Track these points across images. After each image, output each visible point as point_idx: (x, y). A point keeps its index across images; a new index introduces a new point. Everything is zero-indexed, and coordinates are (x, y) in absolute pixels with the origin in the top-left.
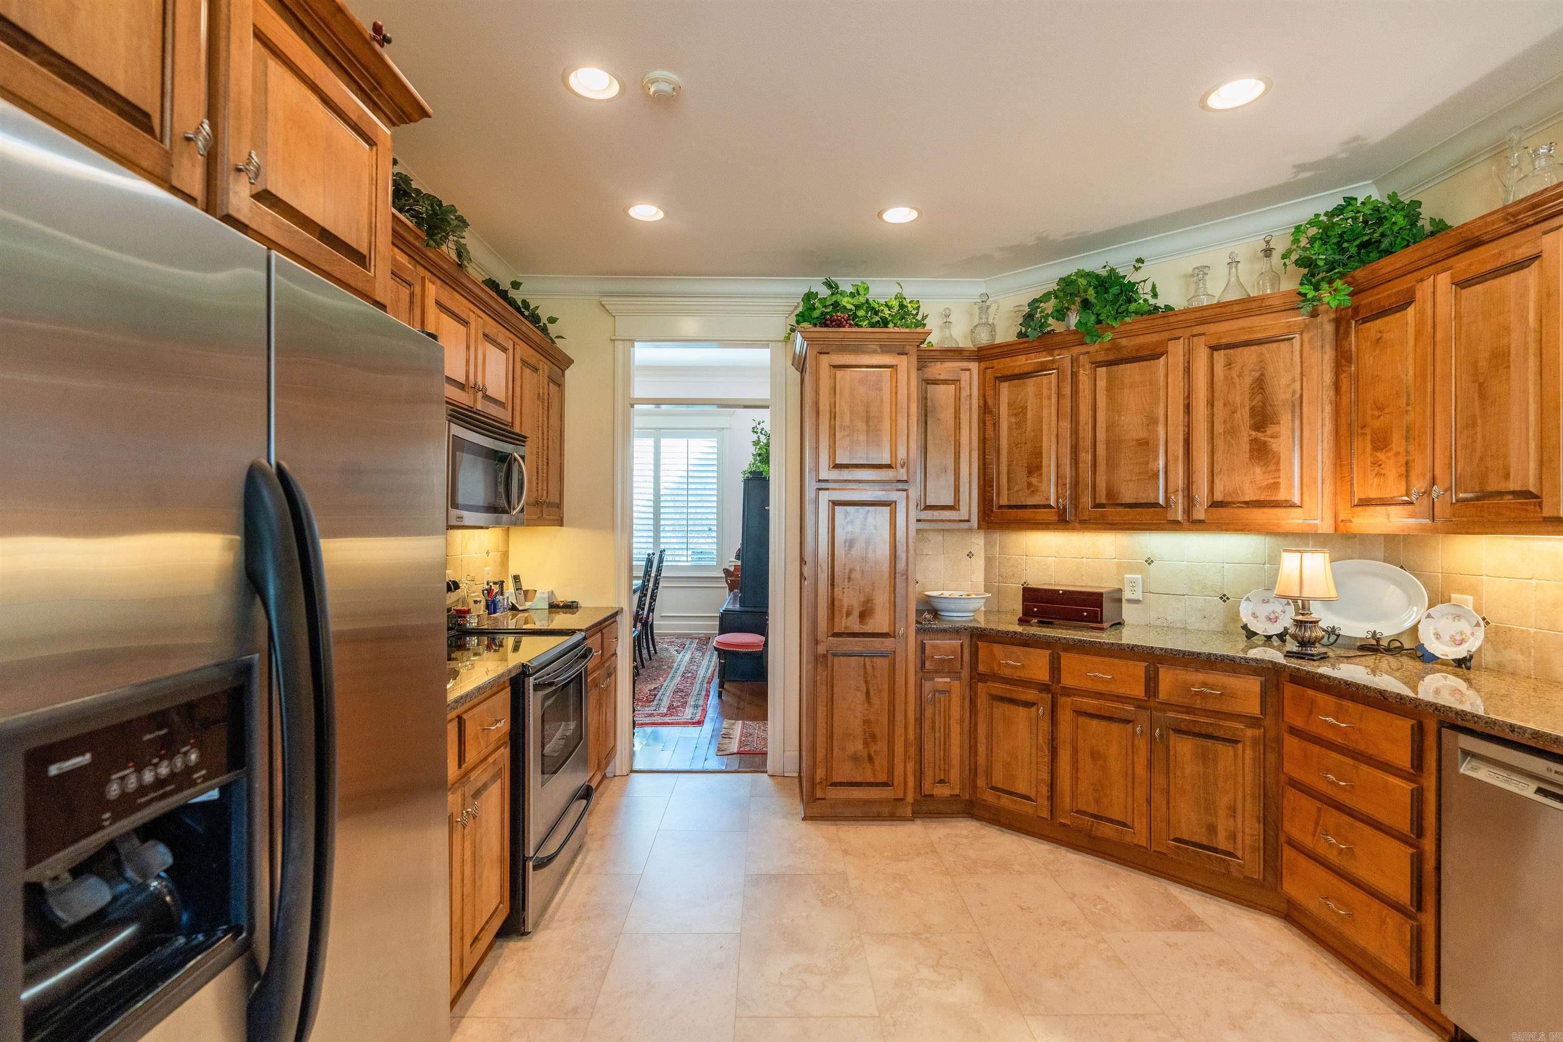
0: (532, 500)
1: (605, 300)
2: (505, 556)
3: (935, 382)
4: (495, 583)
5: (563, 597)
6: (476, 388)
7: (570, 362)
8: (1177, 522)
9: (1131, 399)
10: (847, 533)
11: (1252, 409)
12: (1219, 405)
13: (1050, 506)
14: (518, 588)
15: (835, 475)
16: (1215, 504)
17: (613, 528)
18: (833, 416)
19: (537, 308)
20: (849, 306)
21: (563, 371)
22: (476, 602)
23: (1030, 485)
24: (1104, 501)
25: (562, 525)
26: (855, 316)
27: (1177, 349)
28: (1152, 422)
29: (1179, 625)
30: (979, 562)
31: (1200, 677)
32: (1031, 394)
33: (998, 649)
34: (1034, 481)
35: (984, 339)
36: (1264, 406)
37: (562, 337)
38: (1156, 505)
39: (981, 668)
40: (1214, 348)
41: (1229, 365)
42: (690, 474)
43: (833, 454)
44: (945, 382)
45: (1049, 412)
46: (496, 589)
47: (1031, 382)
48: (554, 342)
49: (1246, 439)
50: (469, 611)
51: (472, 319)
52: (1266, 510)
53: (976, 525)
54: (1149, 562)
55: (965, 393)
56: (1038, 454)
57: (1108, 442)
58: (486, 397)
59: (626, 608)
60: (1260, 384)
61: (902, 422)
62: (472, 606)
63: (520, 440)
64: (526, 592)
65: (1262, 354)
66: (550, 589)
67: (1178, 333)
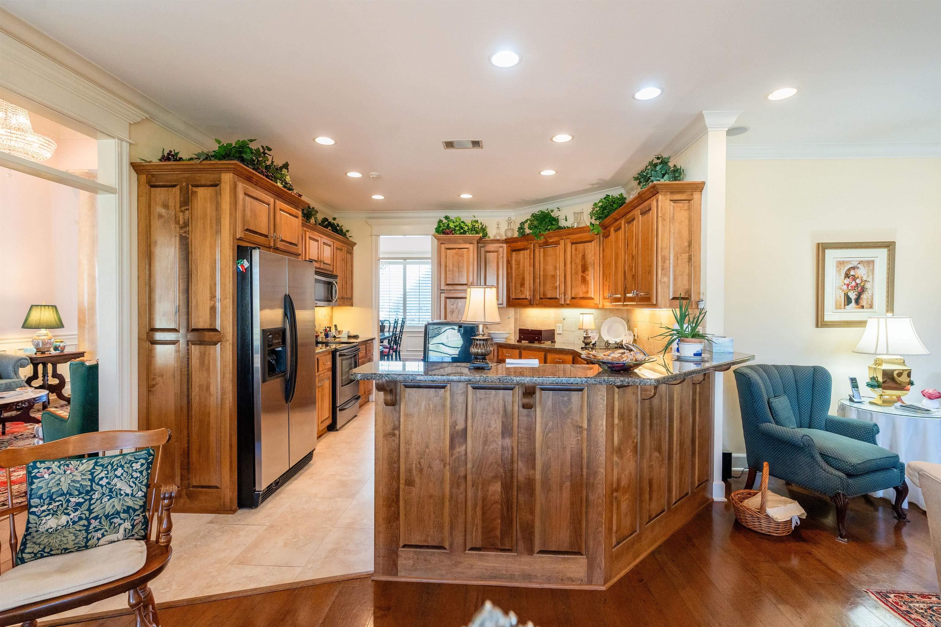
0: (340, 297)
1: (368, 221)
2: (331, 318)
3: (489, 252)
4: (328, 327)
5: (352, 334)
6: (321, 261)
7: (355, 244)
8: (562, 304)
9: (550, 260)
10: (451, 309)
11: (582, 265)
12: (573, 263)
13: (526, 299)
14: (336, 330)
15: (447, 287)
16: (572, 298)
17: (372, 307)
18: (446, 266)
19: (342, 226)
20: (452, 226)
21: (353, 248)
22: (321, 333)
23: (521, 291)
24: (542, 297)
25: (352, 306)
26: (455, 230)
27: (562, 242)
28: (556, 268)
29: (572, 342)
30: (512, 320)
31: (558, 356)
32: (522, 257)
33: (504, 350)
34: (522, 289)
35: (509, 235)
36: (585, 265)
37: (351, 237)
38: (556, 298)
39: (500, 358)
40: (572, 244)
41: (576, 249)
42: (421, 282)
43: (446, 280)
44: (493, 252)
45: (527, 264)
46: (328, 329)
47: (522, 252)
48: (348, 239)
49: (580, 276)
50: (319, 336)
51: (319, 239)
52: (586, 300)
53: (505, 306)
54: (564, 319)
55: (501, 256)
56: (523, 279)
57: (543, 276)
58: (324, 263)
59: (377, 338)
60: (584, 257)
61: (471, 268)
62: (320, 334)
63: (335, 277)
64: (339, 331)
65: (584, 247)
66: (348, 330)
67: (563, 237)
